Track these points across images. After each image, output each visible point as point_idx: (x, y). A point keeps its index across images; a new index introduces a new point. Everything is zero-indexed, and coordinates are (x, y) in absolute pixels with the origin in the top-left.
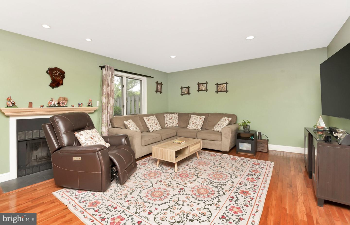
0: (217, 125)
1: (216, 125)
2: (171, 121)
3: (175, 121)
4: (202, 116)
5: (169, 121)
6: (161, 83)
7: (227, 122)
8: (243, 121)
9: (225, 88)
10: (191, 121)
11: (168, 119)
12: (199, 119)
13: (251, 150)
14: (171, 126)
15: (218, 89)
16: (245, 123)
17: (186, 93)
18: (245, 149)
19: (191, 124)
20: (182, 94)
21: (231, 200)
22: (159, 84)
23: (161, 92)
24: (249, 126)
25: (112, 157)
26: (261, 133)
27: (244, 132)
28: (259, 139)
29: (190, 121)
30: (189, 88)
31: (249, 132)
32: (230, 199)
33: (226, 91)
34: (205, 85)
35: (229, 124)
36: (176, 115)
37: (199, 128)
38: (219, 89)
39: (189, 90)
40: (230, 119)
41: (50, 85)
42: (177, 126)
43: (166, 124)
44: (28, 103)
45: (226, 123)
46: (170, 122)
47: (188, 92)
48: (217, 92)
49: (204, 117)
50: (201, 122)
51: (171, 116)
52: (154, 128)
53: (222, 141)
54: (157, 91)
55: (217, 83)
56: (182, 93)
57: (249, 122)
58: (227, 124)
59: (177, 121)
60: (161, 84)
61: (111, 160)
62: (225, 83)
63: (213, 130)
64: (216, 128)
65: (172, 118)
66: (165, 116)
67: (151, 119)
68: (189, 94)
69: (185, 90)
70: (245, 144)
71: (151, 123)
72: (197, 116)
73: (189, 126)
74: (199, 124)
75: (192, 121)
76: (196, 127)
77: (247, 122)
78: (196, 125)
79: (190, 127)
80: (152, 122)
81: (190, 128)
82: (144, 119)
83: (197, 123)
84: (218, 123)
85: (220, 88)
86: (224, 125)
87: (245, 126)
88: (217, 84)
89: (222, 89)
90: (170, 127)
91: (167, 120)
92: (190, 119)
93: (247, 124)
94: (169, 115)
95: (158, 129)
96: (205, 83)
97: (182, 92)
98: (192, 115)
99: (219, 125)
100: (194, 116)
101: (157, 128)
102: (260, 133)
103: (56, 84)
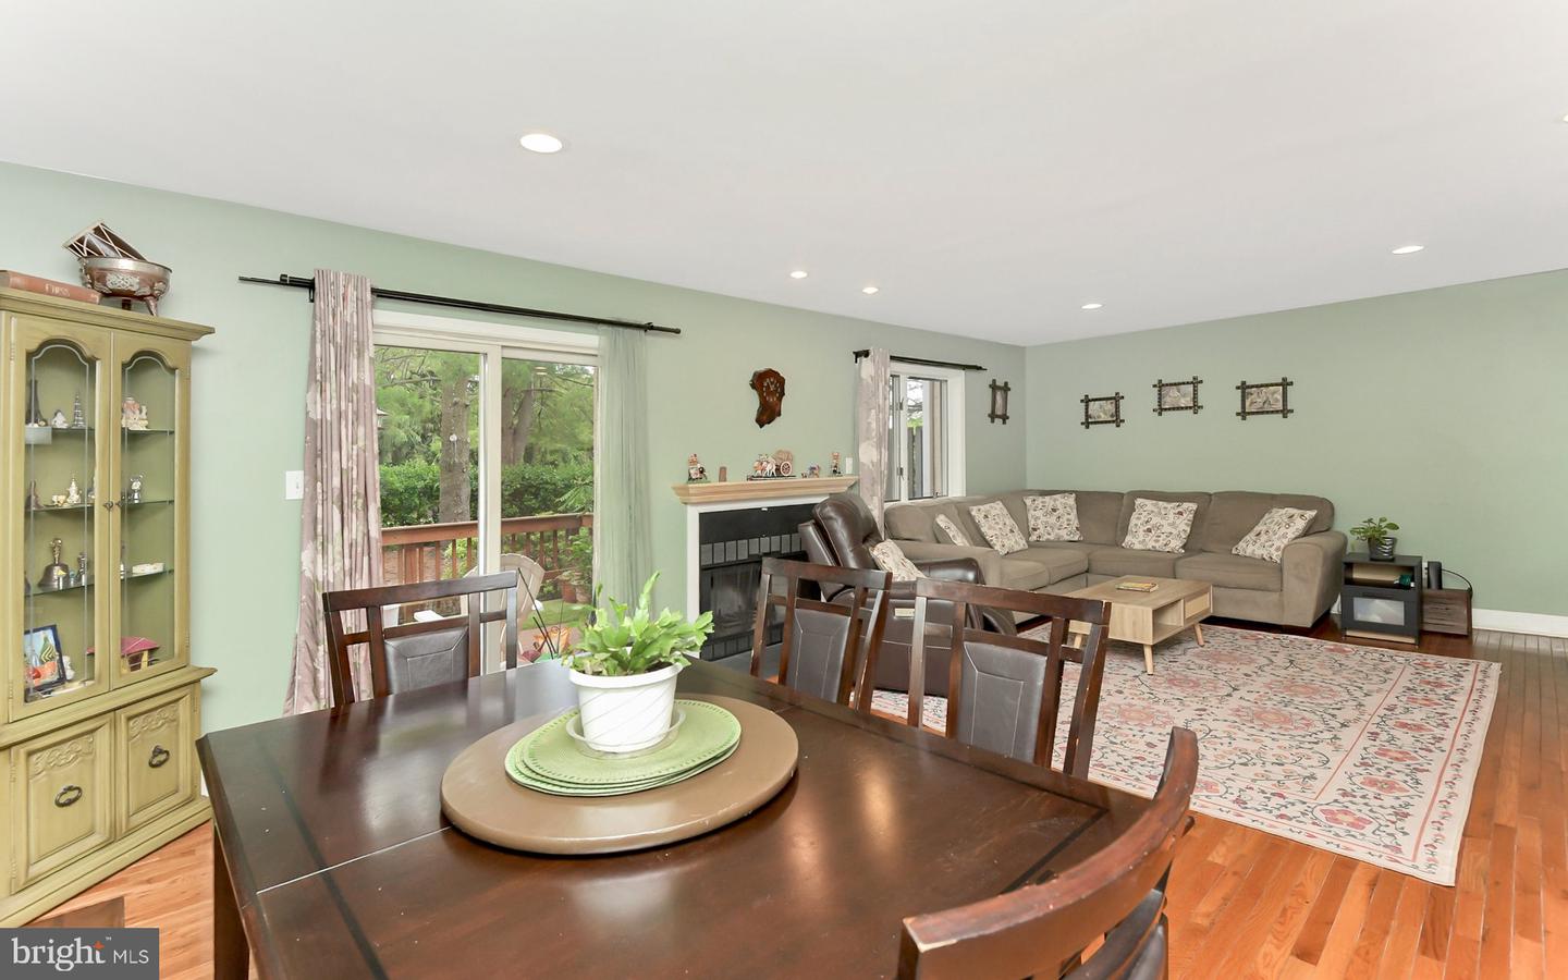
0: (1251, 536)
1: (1247, 537)
2: (1053, 520)
3: (1068, 520)
4: (1186, 505)
5: (1045, 519)
6: (1006, 383)
7: (1300, 524)
8: (1370, 521)
9: (1277, 400)
10: (1139, 522)
11: (1039, 513)
12: (1171, 516)
13: (1403, 624)
14: (1052, 537)
15: (1247, 403)
16: (1378, 530)
17: (1104, 417)
18: (1376, 619)
19: (1141, 533)
20: (1087, 424)
22: (1000, 388)
23: (1005, 418)
24: (1394, 541)
25: (987, 616)
26: (1440, 564)
27: (1372, 559)
28: (1429, 586)
29: (1133, 521)
30: (1117, 399)
31: (1393, 560)
33: (1285, 412)
34: (1191, 387)
35: (1306, 533)
36: (1071, 500)
37: (1176, 544)
38: (1252, 403)
39: (1117, 407)
40: (1311, 514)
41: (757, 419)
42: (1076, 538)
43: (1035, 530)
44: (718, 469)
45: (1292, 529)
46: (1047, 522)
47: (1112, 416)
48: (1243, 414)
49: (1194, 506)
50: (1183, 525)
51: (1052, 503)
52: (1007, 543)
53: (1285, 589)
54: (993, 416)
55: (1244, 383)
56: (1087, 419)
57: (1394, 527)
58: (1297, 534)
59: (1075, 523)
60: (1006, 388)
61: (985, 617)
62: (1280, 381)
63: (1234, 552)
64: (1249, 547)
65: (1054, 510)
66: (1028, 501)
67: (993, 512)
68: (1117, 420)
69: (1101, 407)
70: (1377, 601)
71: (997, 527)
72: (1161, 503)
73: (1128, 538)
74: (1175, 532)
75: (1141, 521)
76: (1162, 542)
77: (1383, 524)
78: (1163, 536)
79: (1136, 540)
80: (997, 523)
81: (1138, 546)
82: (973, 513)
83: (1167, 529)
84: (1257, 529)
85: (1256, 400)
86: (1285, 536)
87: (1375, 538)
88: (1244, 388)
89: (1266, 405)
90: (1048, 540)
91: (1037, 518)
92: (1135, 515)
93: (1386, 532)
94: (1041, 499)
95: (1019, 549)
96: (1192, 383)
97: (1087, 416)
98: (1139, 501)
99: (1264, 538)
100: (1148, 502)
101: (1016, 542)
102: (1438, 569)
103: (767, 414)
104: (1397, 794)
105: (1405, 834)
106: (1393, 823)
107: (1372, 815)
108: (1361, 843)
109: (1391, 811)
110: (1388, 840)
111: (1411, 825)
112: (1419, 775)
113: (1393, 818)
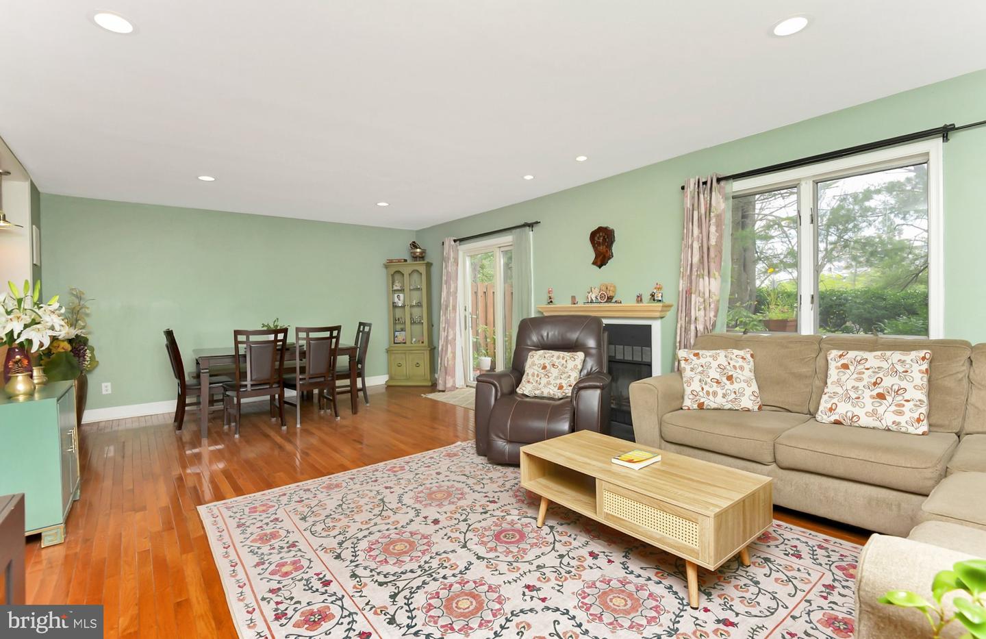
21: (321, 576)
32: (325, 576)
41: (594, 263)
103: (602, 259)
104: (254, 537)
105: (230, 517)
106: (240, 519)
107: (252, 517)
108: (243, 503)
109: (247, 524)
110: (235, 510)
111: (232, 524)
112: (257, 560)
113: (243, 521)
